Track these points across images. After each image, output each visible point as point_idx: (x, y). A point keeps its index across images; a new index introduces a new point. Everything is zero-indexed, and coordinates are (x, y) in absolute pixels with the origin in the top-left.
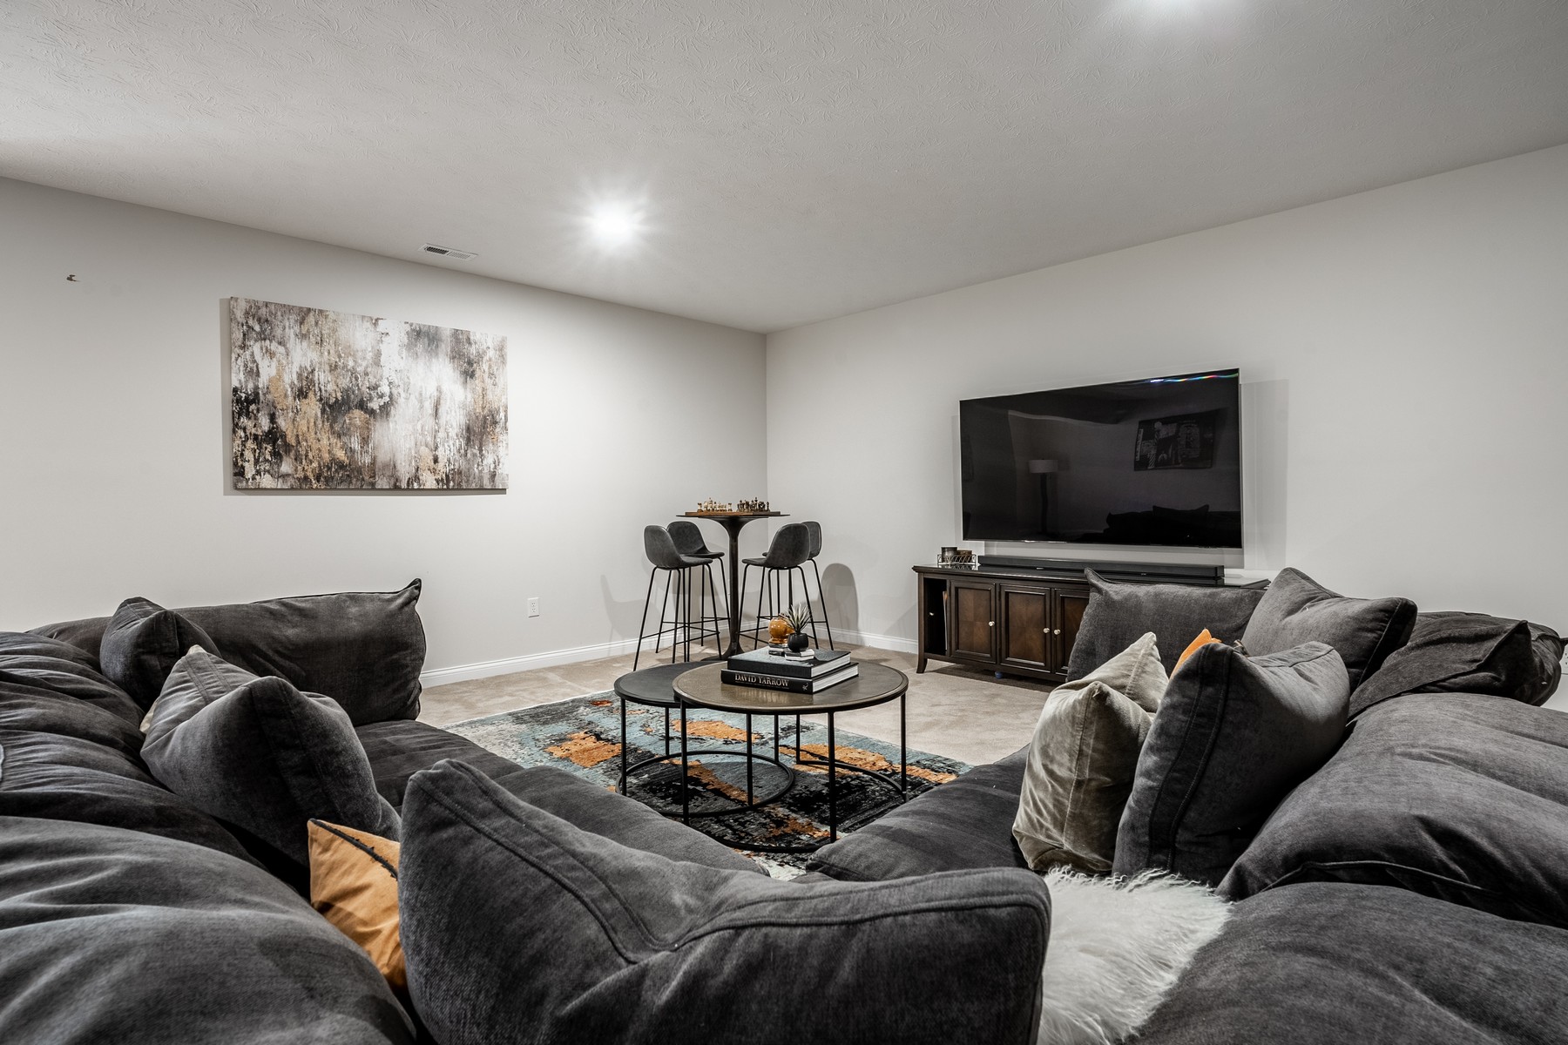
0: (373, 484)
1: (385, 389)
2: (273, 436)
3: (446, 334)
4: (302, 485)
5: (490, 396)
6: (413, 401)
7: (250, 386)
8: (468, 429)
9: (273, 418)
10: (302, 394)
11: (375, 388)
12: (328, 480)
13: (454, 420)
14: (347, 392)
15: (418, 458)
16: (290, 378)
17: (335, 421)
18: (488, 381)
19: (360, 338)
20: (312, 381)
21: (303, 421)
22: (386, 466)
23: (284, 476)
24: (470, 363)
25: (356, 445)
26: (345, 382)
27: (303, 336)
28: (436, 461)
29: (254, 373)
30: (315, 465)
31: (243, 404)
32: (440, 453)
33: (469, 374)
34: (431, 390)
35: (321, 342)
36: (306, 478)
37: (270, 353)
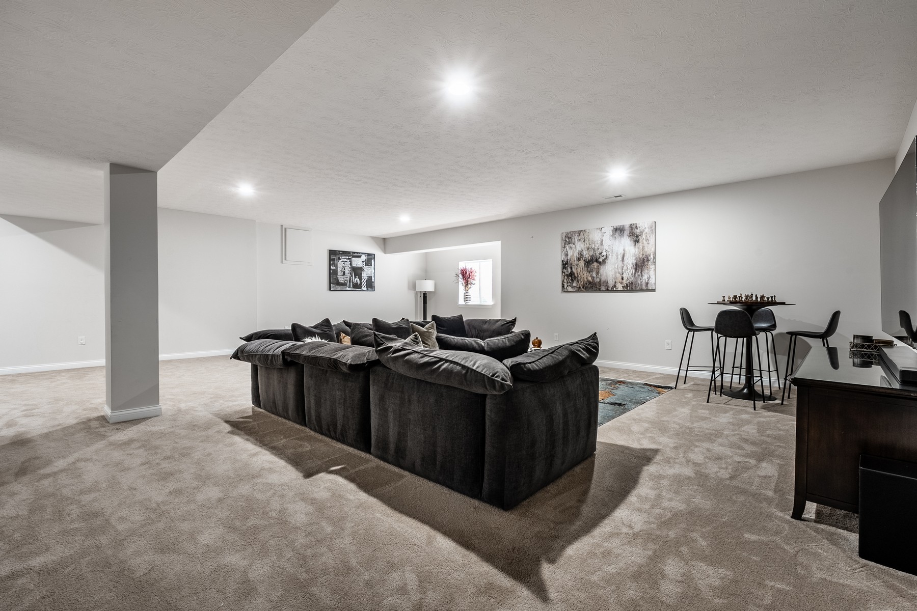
0: (600, 289)
1: (604, 253)
2: (572, 274)
3: (627, 227)
4: (579, 290)
5: (646, 249)
6: (614, 256)
7: (566, 259)
8: (636, 265)
9: (571, 269)
10: (579, 259)
11: (601, 253)
12: (586, 288)
13: (630, 261)
14: (592, 256)
15: (616, 278)
16: (576, 255)
17: (588, 267)
18: (645, 242)
19: (596, 236)
20: (582, 255)
21: (579, 268)
22: (604, 282)
23: (574, 287)
24: (637, 237)
25: (595, 276)
26: (591, 253)
27: (580, 240)
28: (622, 279)
29: (567, 255)
30: (582, 283)
31: (565, 265)
32: (624, 276)
33: (637, 241)
34: (621, 251)
35: (584, 241)
36: (580, 287)
37: (571, 248)
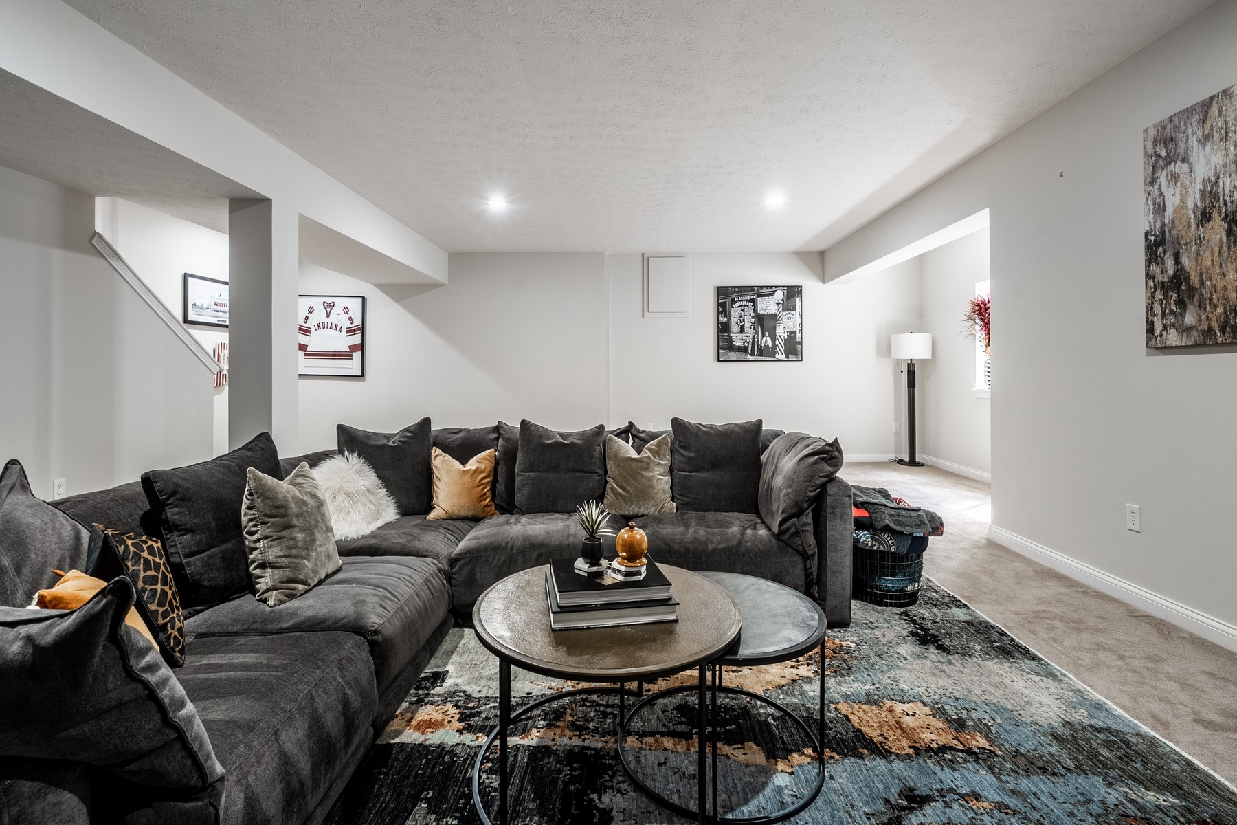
2: (1179, 278)
4: (1205, 340)
7: (1158, 225)
9: (1177, 259)
10: (1205, 217)
16: (1194, 200)
20: (1217, 194)
21: (1207, 252)
23: (1187, 330)
27: (1206, 138)
29: (1160, 209)
30: (1220, 310)
31: (1156, 246)
35: (1225, 137)
36: (1210, 329)
37: (1175, 178)
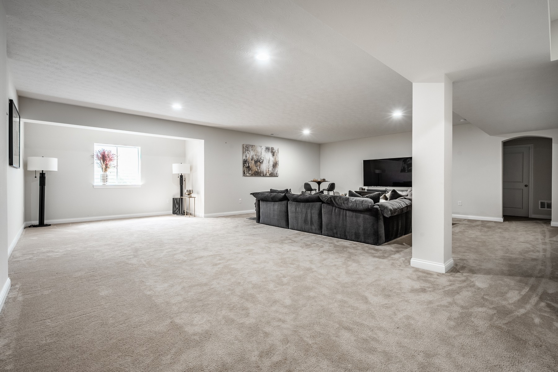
0: (261, 175)
1: (262, 158)
2: (248, 167)
3: (270, 148)
4: (252, 175)
5: (276, 159)
6: (266, 160)
7: (246, 159)
8: (273, 165)
9: (248, 164)
10: (252, 160)
11: (261, 158)
12: (255, 174)
13: (271, 164)
14: (257, 159)
15: (266, 170)
16: (251, 157)
17: (256, 164)
18: (276, 156)
19: (259, 149)
20: (253, 158)
21: (252, 164)
22: (262, 172)
23: (250, 174)
24: (274, 153)
25: (259, 169)
26: (257, 157)
27: (252, 150)
28: (269, 171)
29: (246, 157)
30: (253, 172)
31: (245, 162)
32: (269, 170)
33: (273, 155)
34: (268, 159)
35: (254, 151)
37: (248, 153)
